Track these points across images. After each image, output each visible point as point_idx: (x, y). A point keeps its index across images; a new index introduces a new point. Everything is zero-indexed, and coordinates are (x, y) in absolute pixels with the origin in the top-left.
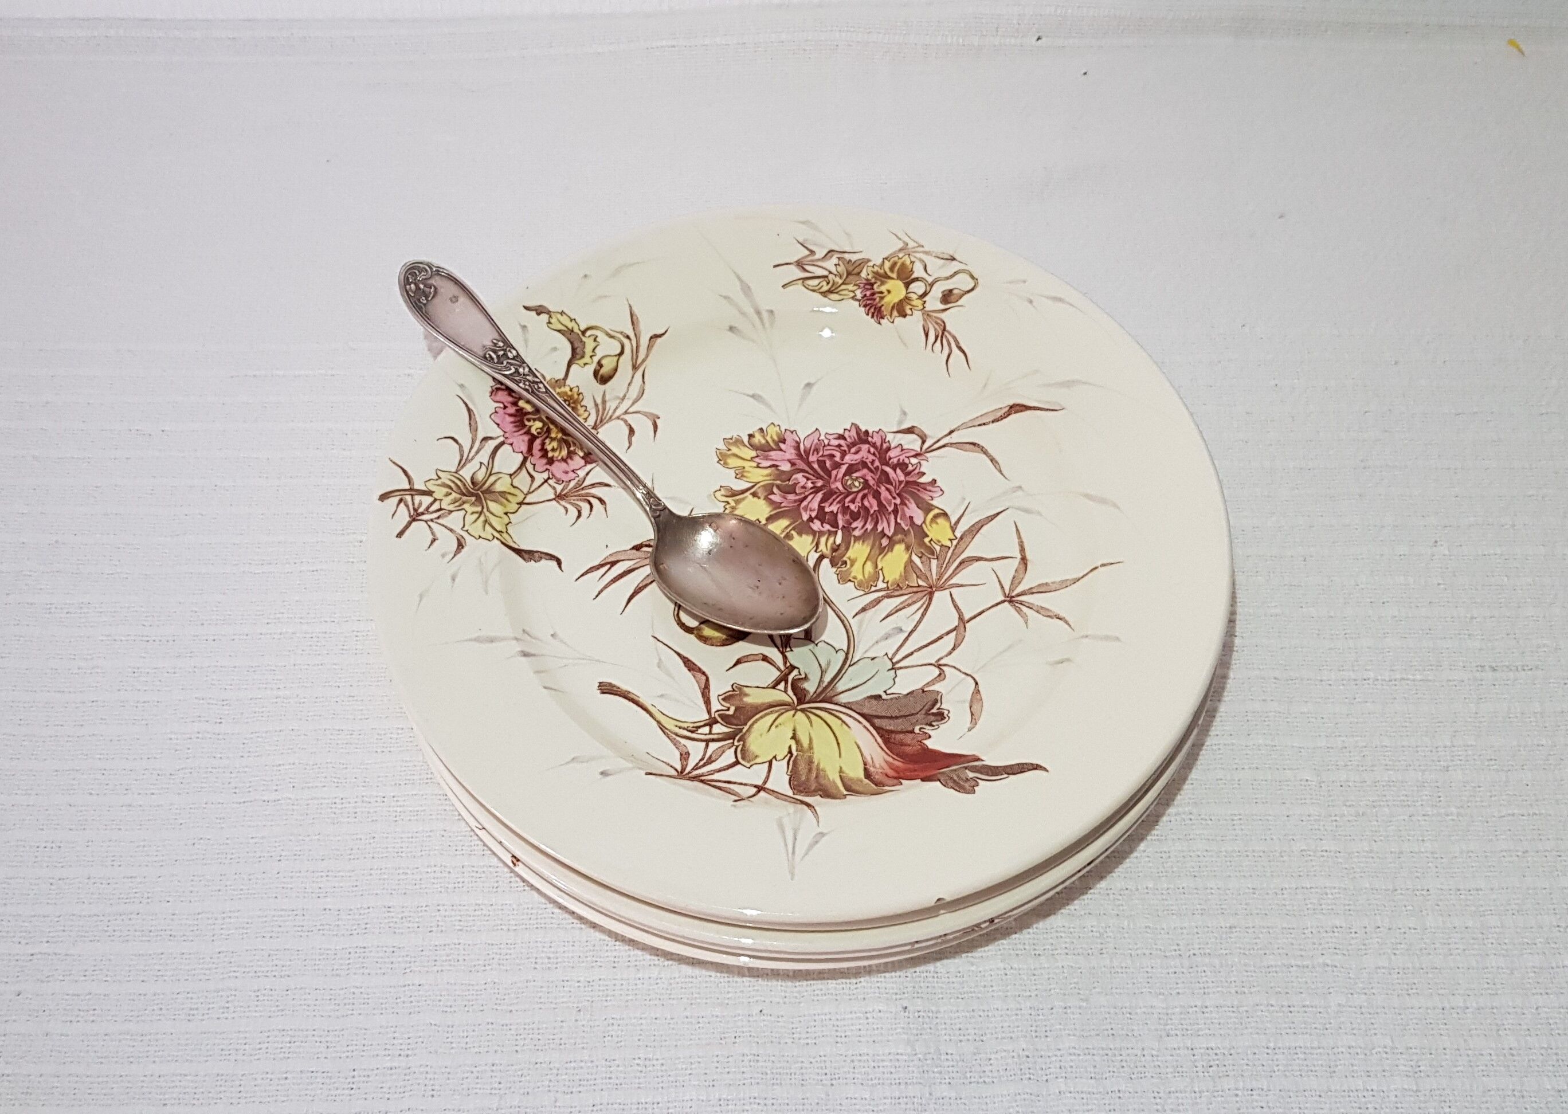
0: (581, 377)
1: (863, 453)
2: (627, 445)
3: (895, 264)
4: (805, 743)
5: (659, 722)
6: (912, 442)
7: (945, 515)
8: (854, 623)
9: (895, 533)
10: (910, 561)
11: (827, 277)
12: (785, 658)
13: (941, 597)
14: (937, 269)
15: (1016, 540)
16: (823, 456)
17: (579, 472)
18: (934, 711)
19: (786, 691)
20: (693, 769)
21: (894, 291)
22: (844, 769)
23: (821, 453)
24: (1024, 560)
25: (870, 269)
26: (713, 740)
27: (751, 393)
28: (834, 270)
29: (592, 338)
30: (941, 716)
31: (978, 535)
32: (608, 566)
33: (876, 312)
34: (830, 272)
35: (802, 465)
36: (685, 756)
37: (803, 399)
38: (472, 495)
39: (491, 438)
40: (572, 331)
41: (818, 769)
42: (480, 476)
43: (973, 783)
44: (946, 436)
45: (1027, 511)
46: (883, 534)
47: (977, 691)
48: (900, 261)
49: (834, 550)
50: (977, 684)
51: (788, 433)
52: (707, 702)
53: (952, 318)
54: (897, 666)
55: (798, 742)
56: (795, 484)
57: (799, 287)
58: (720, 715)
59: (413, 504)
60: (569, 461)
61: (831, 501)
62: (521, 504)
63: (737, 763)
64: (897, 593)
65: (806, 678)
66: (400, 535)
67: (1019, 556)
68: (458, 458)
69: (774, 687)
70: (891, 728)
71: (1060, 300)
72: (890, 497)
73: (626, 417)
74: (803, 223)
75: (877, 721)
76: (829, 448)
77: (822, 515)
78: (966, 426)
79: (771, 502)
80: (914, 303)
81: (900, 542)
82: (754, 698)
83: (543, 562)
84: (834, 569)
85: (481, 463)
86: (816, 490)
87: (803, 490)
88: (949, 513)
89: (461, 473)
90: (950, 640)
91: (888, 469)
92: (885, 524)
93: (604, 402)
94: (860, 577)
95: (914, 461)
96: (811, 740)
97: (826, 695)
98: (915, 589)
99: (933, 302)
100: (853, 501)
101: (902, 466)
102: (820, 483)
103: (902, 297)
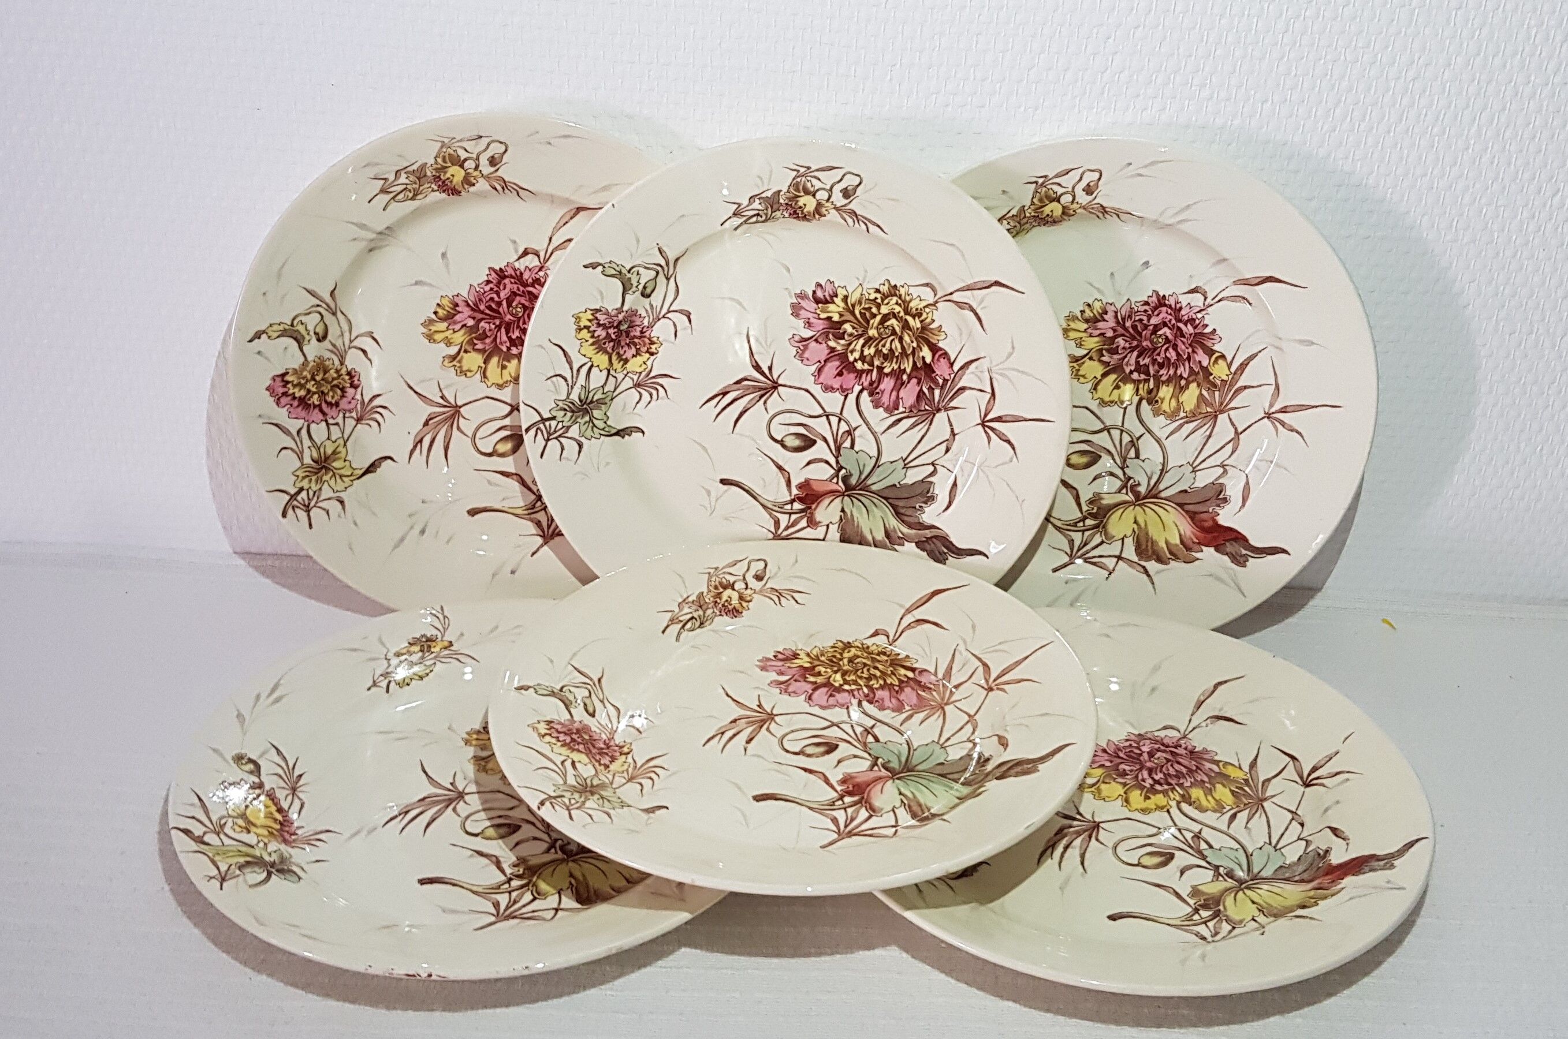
1: (509, 286)
21: (456, 174)
28: (407, 181)
32: (419, 445)
35: (479, 316)
37: (447, 266)
42: (315, 455)
57: (393, 204)
62: (345, 445)
73: (355, 343)
78: (556, 229)
79: (478, 351)
102: (498, 322)
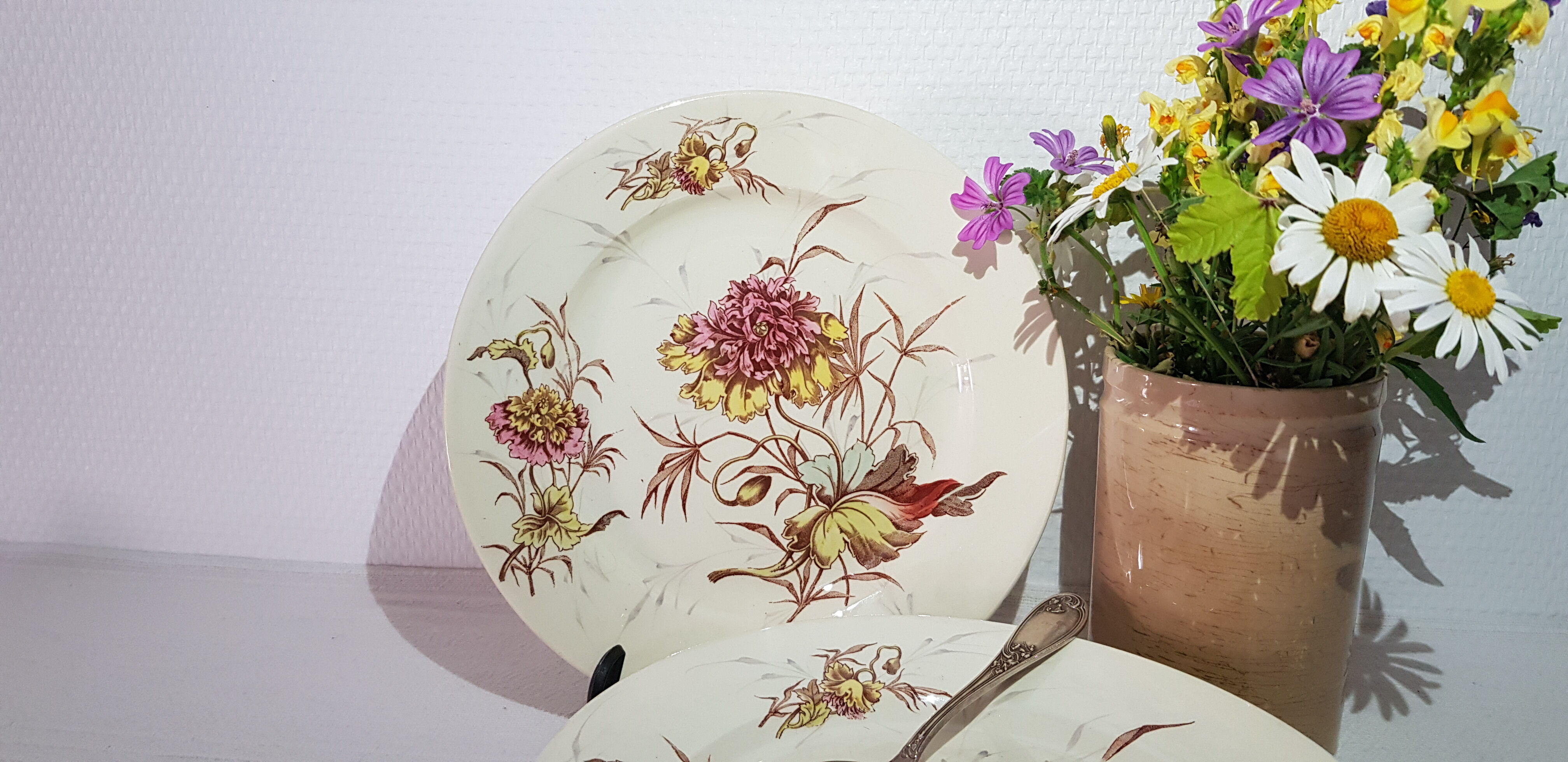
0: (540, 376)
2: (598, 396)
3: (689, 144)
4: (850, 530)
5: (760, 577)
6: (775, 272)
7: (830, 316)
8: (825, 431)
9: (810, 350)
10: (831, 364)
11: (647, 183)
12: (802, 482)
13: (864, 378)
14: (722, 133)
15: (883, 306)
16: (728, 320)
17: (583, 439)
18: (907, 459)
19: (817, 505)
20: (802, 593)
22: (882, 531)
23: (726, 320)
24: (896, 318)
25: (674, 159)
26: (799, 565)
27: (649, 301)
29: (526, 343)
30: (913, 460)
31: (859, 318)
33: (696, 188)
34: (648, 178)
36: (790, 587)
38: (545, 521)
39: (522, 471)
40: (510, 349)
41: (868, 542)
43: (968, 505)
44: (794, 252)
45: (877, 279)
46: (803, 356)
47: (923, 429)
48: (692, 140)
49: (781, 387)
50: (919, 424)
51: (695, 316)
52: (778, 544)
53: (752, 164)
54: (869, 443)
55: (846, 533)
56: (726, 353)
58: (791, 547)
59: (521, 563)
60: (571, 436)
61: (755, 352)
63: (821, 570)
64: (837, 393)
65: (823, 488)
66: (532, 592)
67: (892, 317)
68: (516, 503)
69: (809, 507)
70: (891, 487)
71: (823, 115)
72: (790, 325)
74: (606, 153)
75: (881, 488)
76: (728, 311)
77: (758, 367)
80: (718, 168)
81: (816, 355)
82: (803, 521)
83: (612, 520)
84: (790, 401)
85: (531, 494)
86: (741, 349)
87: (733, 356)
88: (832, 313)
89: (526, 514)
90: (887, 405)
91: (775, 304)
92: (800, 347)
93: (560, 376)
94: (809, 396)
95: (787, 286)
96: (852, 526)
97: (842, 491)
98: (846, 383)
99: (732, 160)
100: (769, 343)
101: (782, 295)
103: (708, 167)
